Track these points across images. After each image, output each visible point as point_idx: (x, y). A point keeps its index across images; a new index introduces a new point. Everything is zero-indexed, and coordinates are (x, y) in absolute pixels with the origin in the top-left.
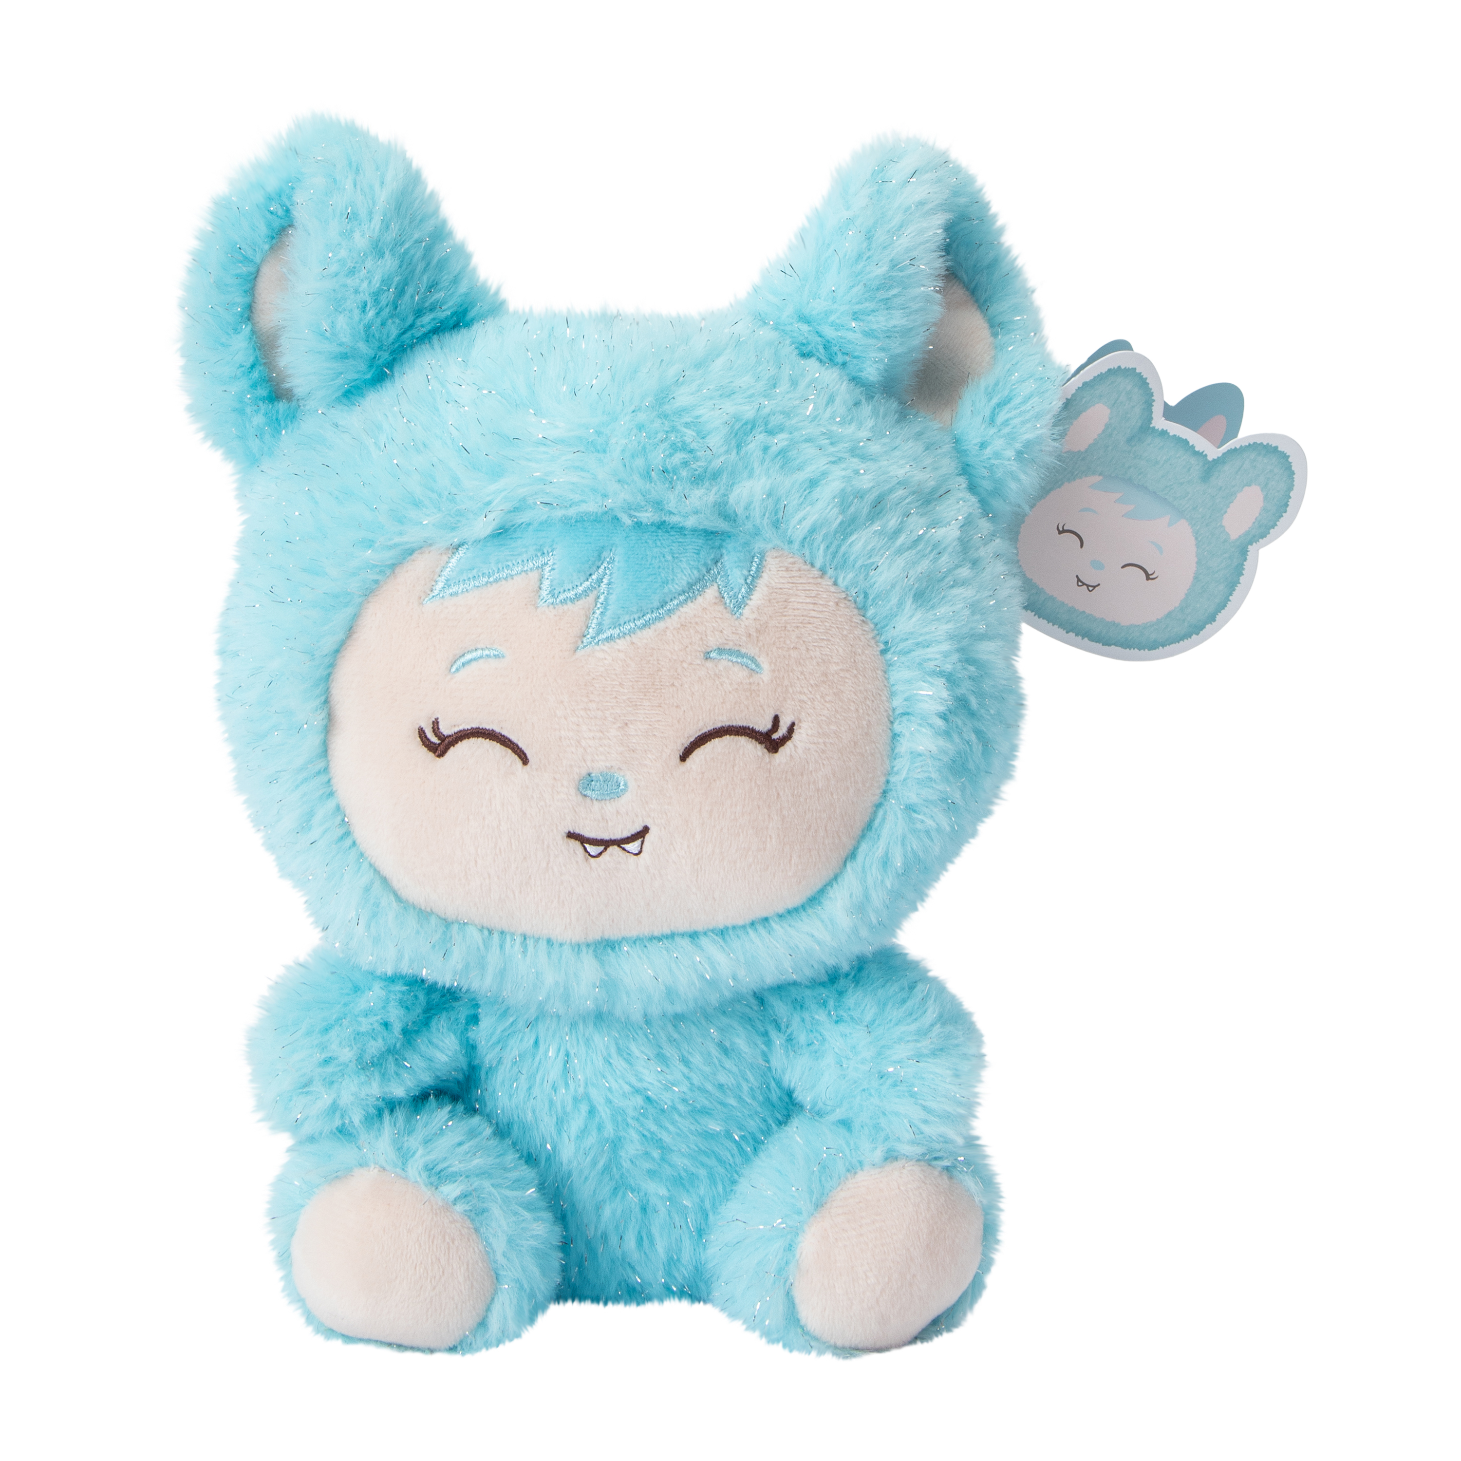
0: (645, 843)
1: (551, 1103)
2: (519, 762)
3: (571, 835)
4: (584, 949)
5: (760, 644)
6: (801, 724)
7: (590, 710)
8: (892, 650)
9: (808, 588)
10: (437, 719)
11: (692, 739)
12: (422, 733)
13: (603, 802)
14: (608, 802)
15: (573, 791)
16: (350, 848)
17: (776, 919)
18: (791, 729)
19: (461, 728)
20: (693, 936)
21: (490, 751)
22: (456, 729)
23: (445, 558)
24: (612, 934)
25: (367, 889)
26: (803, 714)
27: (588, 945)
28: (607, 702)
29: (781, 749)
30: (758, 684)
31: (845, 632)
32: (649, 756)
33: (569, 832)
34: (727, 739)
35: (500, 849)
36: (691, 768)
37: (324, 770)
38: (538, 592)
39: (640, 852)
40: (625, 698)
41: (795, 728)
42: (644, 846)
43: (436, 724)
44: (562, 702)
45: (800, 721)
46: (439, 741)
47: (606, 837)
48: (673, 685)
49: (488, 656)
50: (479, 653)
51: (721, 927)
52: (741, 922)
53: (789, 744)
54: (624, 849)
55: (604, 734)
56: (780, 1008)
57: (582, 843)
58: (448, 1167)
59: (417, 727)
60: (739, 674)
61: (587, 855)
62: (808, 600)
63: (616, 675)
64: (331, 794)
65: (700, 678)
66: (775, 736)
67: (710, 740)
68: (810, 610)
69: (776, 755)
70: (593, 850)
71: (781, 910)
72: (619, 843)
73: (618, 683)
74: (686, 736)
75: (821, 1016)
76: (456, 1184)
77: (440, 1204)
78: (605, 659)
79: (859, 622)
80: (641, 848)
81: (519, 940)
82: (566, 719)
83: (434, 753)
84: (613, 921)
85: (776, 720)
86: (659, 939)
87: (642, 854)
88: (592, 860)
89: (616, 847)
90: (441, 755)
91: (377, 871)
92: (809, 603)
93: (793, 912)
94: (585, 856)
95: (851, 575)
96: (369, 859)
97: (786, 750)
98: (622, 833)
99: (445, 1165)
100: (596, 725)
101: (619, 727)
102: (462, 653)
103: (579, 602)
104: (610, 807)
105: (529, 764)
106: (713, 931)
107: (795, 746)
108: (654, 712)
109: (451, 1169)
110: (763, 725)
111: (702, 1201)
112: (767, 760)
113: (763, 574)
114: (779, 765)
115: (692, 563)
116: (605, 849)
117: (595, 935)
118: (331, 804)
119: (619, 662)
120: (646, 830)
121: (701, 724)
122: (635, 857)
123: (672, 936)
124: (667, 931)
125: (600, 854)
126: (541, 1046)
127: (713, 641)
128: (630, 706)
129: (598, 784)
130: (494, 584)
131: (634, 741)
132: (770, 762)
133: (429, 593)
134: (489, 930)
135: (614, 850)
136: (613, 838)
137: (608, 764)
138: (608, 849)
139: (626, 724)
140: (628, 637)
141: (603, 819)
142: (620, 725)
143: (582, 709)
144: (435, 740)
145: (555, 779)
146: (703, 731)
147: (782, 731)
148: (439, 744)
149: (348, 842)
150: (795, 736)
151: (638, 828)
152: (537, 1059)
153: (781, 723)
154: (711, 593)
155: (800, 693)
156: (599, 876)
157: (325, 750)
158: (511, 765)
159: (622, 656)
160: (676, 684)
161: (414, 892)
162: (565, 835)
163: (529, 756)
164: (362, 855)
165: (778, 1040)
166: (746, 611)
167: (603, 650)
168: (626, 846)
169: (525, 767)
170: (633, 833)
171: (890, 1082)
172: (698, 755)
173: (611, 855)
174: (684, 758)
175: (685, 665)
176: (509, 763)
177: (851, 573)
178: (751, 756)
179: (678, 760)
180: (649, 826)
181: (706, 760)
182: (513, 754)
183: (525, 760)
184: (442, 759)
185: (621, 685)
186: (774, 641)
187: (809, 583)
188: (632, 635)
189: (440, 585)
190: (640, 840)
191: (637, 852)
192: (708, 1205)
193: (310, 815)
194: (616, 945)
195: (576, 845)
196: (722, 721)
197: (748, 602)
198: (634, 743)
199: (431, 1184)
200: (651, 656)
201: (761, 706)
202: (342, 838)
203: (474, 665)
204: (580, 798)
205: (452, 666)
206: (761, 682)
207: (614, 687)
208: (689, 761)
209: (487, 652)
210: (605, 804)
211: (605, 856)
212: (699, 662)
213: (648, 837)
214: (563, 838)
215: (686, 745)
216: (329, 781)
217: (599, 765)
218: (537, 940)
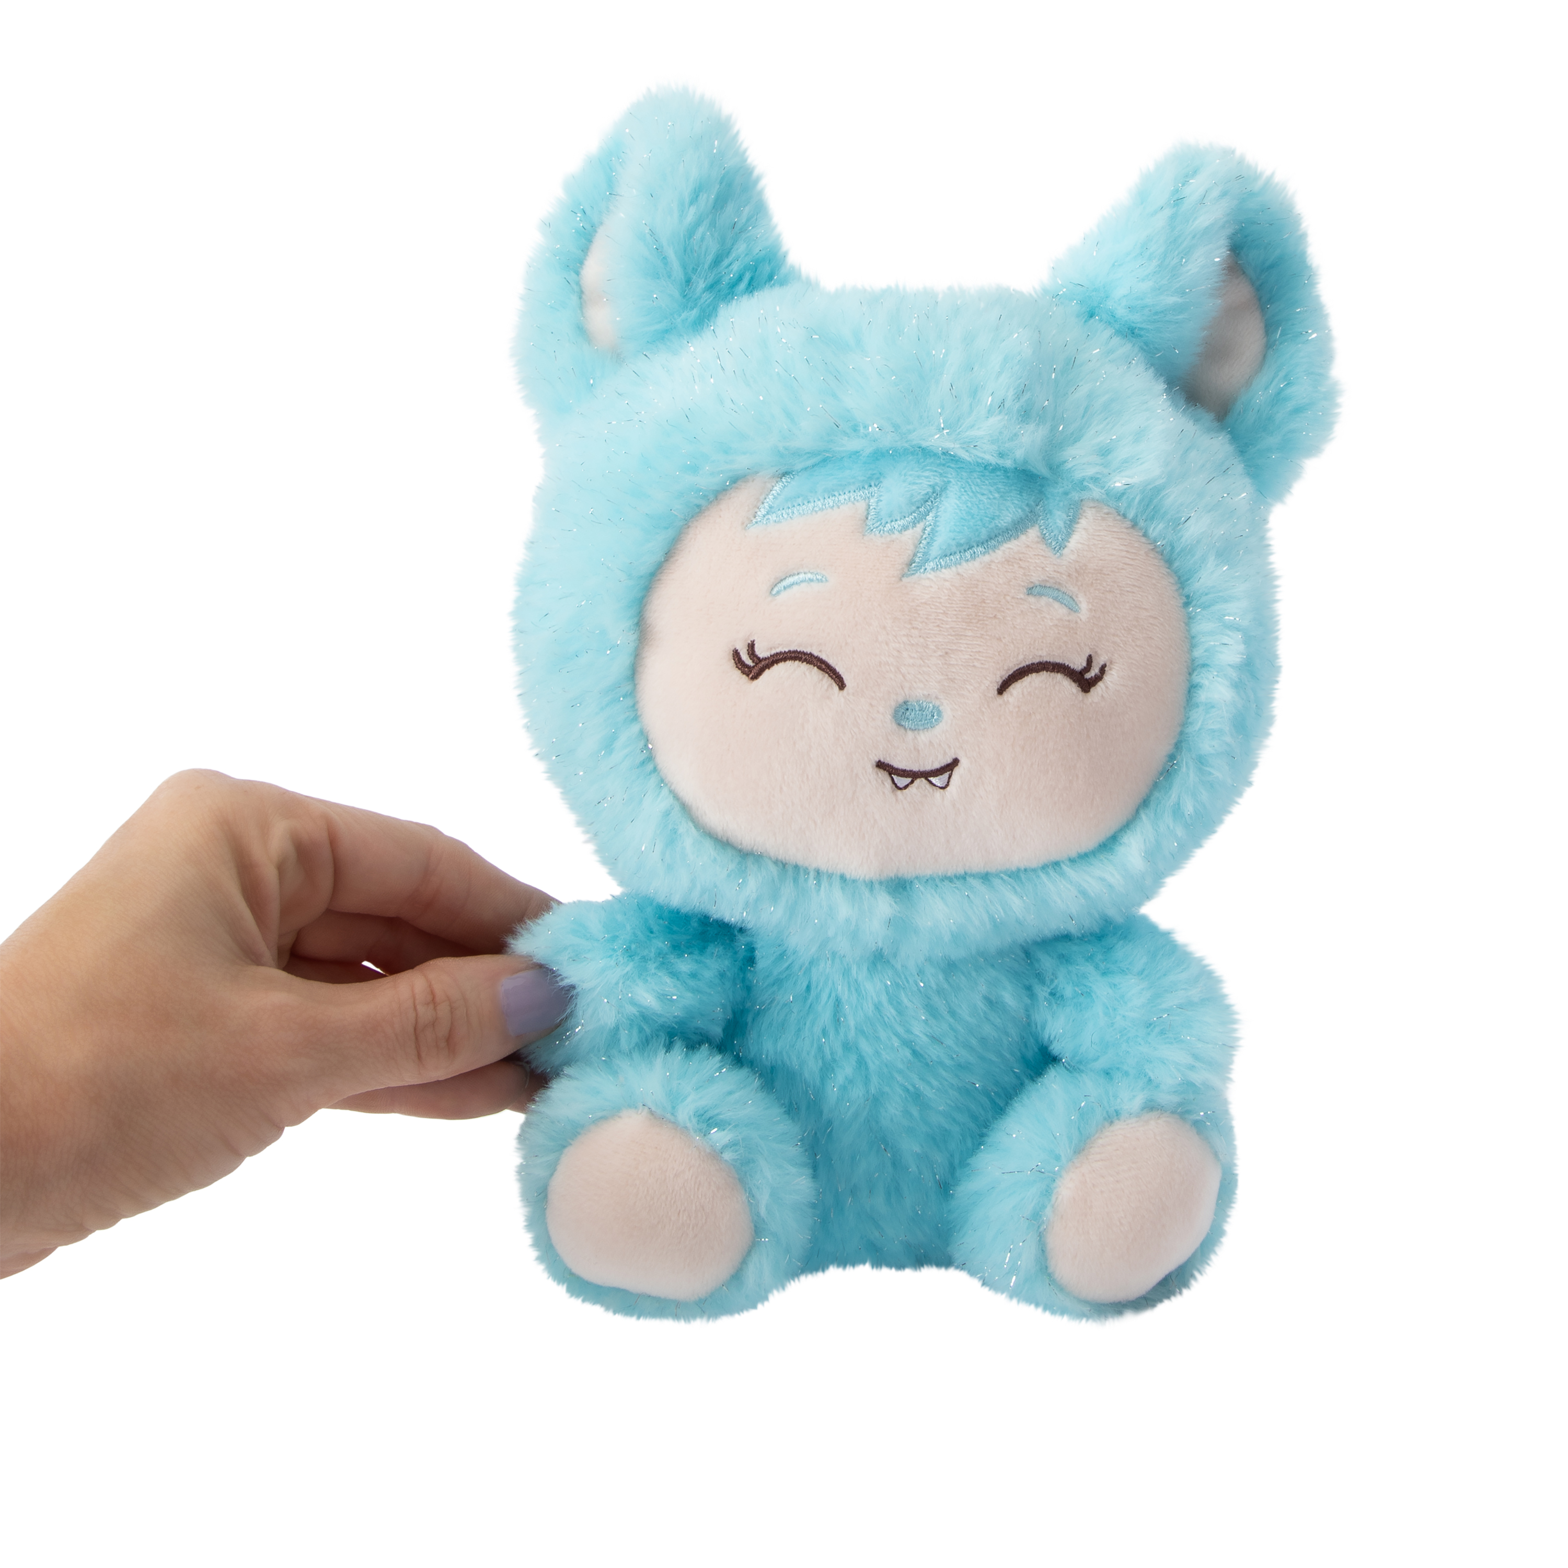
0: (953, 777)
1: (820, 1049)
2: (836, 688)
3: (881, 765)
4: (877, 886)
5: (1079, 583)
6: (1112, 666)
7: (912, 637)
8: (1194, 603)
9: (1121, 537)
10: (754, 641)
11: (1011, 672)
12: (736, 654)
13: (916, 732)
14: (921, 732)
15: (889, 717)
16: (650, 774)
17: (1068, 863)
18: (1103, 669)
19: (778, 650)
20: (985, 877)
21: (807, 673)
22: (773, 652)
23: (769, 485)
24: (907, 871)
25: (667, 814)
26: (1116, 655)
27: (881, 883)
28: (929, 629)
29: (1092, 690)
30: (1076, 622)
31: (1154, 581)
32: (968, 687)
33: (880, 761)
34: (1044, 675)
35: (808, 776)
36: (1008, 701)
37: (630, 694)
38: (865, 521)
39: (947, 785)
40: (948, 626)
41: (1106, 669)
42: (952, 780)
43: (751, 647)
44: (884, 628)
45: (1111, 663)
46: (754, 664)
47: (915, 768)
48: (995, 617)
49: (811, 580)
50: (802, 576)
51: (1014, 869)
52: (1034, 865)
53: (1100, 684)
54: (931, 782)
55: (923, 662)
56: (1046, 962)
57: (890, 774)
58: (717, 1115)
59: (733, 648)
60: (1060, 611)
61: (894, 786)
62: (1122, 548)
63: (940, 603)
64: (636, 718)
65: (1022, 611)
66: (1088, 676)
67: (1028, 675)
68: (1123, 557)
69: (1088, 694)
70: (902, 781)
71: (1073, 854)
72: (926, 775)
73: (942, 611)
74: (1006, 668)
75: (1088, 968)
76: (726, 1131)
77: (708, 1151)
78: (931, 587)
79: (1165, 573)
80: (948, 782)
81: (812, 874)
82: (887, 644)
83: (748, 675)
84: (910, 857)
85: (1090, 660)
86: (950, 879)
87: (948, 788)
88: (899, 792)
89: (923, 779)
90: (755, 677)
91: (676, 797)
92: (1121, 550)
93: (1084, 858)
94: (892, 787)
95: (1161, 526)
96: (669, 785)
97: (1098, 690)
98: (932, 765)
99: (716, 1112)
100: (917, 652)
101: (940, 656)
102: (784, 577)
103: (906, 532)
104: (923, 737)
105: (845, 689)
106: (1005, 873)
107: (1107, 687)
108: (975, 642)
109: (721, 1117)
110: (1078, 663)
111: (952, 1156)
112: (1081, 699)
113: (1080, 521)
114: (1091, 704)
115: (1016, 502)
116: (912, 782)
117: (891, 872)
118: (635, 728)
119: (946, 591)
120: (955, 762)
121: (1021, 657)
122: (942, 790)
123: (963, 877)
124: (961, 871)
125: (906, 787)
126: (812, 992)
127: (1036, 578)
128: (952, 636)
129: (913, 714)
130: (819, 513)
131: (954, 670)
132: (1083, 700)
133: (752, 519)
134: (782, 863)
135: (920, 782)
136: (922, 769)
137: (926, 693)
138: (915, 782)
139: (947, 653)
140: (954, 568)
141: (915, 749)
142: (941, 654)
143: (904, 635)
144: (749, 662)
145: (871, 705)
146: (1021, 666)
147: (1094, 671)
148: (754, 667)
149: (650, 767)
150: (1107, 678)
151: (949, 760)
152: (809, 1001)
153: (1094, 664)
154: (1033, 533)
155: (1114, 635)
156: (904, 809)
157: (634, 672)
158: (827, 690)
159: (947, 584)
160: (999, 616)
161: (715, 819)
162: (875, 764)
163: (846, 682)
164: (662, 781)
165: (1042, 992)
166: (1066, 551)
167: (928, 579)
168: (933, 780)
169: (841, 692)
170: (943, 765)
171: (1157, 1030)
172: (1017, 689)
173: (918, 788)
174: (1003, 688)
175: (1008, 598)
176: (825, 687)
177: (1161, 525)
178: (1066, 693)
179: (996, 692)
180: (959, 758)
181: (1023, 694)
182: (830, 679)
183: (841, 685)
184: (756, 682)
185: (945, 613)
186: (1092, 583)
187: (1122, 532)
188: (958, 566)
189: (763, 511)
190: (948, 773)
191: (944, 786)
192: (956, 1161)
193: (613, 738)
194: (907, 884)
195: (883, 775)
196: (1041, 656)
197: (1067, 544)
198: (953, 672)
199: (700, 1130)
200: (976, 587)
201: (1078, 644)
202: (644, 762)
203: (795, 588)
204: (895, 726)
205: (773, 589)
206: (1079, 620)
207: (938, 616)
208: (1006, 695)
209: (809, 576)
210: (919, 734)
211: (913, 789)
212: (1022, 596)
213: (957, 772)
214: (873, 767)
215: (1004, 678)
216: (634, 705)
217: (918, 692)
218: (830, 876)
